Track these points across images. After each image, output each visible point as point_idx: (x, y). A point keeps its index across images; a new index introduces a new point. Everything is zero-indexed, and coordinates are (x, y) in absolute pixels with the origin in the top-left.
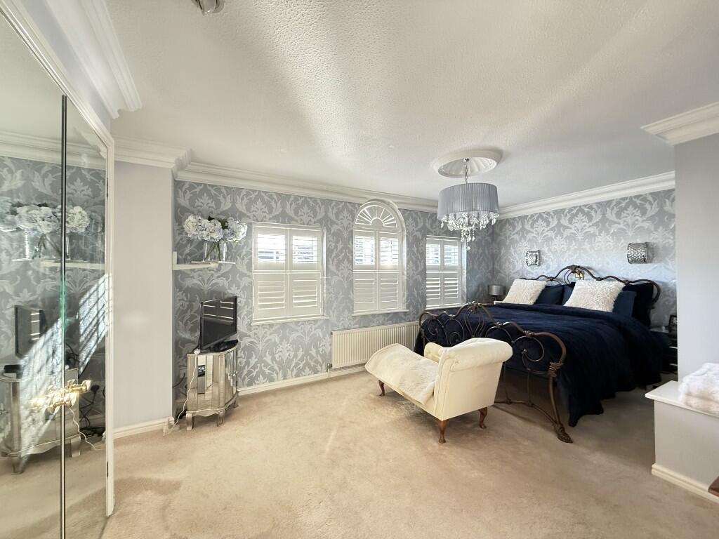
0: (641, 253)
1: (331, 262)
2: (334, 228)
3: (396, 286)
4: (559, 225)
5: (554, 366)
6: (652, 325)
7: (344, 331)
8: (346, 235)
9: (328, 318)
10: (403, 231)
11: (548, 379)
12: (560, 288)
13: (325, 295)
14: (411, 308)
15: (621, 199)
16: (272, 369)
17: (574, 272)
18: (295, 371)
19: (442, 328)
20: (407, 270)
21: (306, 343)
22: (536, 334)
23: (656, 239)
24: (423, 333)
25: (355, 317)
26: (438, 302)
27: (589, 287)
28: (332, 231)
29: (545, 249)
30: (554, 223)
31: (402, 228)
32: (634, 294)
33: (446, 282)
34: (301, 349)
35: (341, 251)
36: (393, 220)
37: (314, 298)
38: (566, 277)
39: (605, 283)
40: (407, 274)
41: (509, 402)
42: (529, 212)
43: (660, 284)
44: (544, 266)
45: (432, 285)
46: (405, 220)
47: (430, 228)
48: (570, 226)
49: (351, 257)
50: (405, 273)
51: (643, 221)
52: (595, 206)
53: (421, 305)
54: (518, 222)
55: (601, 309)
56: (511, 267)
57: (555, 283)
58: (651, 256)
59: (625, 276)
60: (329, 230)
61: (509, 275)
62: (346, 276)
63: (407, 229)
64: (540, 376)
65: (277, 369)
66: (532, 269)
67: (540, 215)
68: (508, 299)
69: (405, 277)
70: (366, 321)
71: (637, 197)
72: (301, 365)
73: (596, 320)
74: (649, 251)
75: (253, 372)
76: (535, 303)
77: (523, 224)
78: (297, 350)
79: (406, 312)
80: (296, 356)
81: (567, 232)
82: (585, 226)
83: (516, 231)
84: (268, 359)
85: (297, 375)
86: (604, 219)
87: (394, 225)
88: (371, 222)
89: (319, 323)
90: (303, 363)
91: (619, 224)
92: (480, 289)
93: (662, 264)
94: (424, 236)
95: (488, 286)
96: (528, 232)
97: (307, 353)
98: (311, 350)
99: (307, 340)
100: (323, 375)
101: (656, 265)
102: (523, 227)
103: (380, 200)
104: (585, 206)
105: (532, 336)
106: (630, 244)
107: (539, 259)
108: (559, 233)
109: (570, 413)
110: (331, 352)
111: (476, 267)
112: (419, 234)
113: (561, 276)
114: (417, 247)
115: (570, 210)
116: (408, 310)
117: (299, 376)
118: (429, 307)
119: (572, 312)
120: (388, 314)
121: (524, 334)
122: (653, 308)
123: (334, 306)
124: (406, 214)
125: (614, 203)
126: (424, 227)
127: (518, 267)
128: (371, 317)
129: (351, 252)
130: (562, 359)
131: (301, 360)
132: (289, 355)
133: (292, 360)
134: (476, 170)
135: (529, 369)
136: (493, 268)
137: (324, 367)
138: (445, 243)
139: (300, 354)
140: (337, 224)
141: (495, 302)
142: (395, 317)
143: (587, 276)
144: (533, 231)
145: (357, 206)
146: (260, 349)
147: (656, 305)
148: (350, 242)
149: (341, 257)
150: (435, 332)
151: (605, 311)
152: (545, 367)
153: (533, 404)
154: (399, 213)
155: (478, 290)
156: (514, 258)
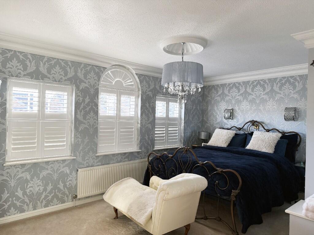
0: (292, 114)
1: (79, 112)
2: (83, 86)
3: (132, 132)
4: (246, 92)
5: (235, 192)
6: (296, 161)
7: (89, 168)
8: (92, 91)
9: (75, 158)
10: (139, 90)
11: (230, 201)
12: (244, 136)
13: (73, 139)
14: (143, 149)
15: (282, 78)
16: (23, 202)
17: (253, 125)
18: (44, 202)
19: (163, 165)
20: (141, 120)
21: (55, 179)
22: (224, 170)
23: (301, 105)
24: (150, 168)
25: (98, 156)
26: (163, 144)
27: (261, 136)
28: (81, 88)
29: (236, 108)
30: (242, 90)
31: (138, 88)
32: (286, 141)
33: (169, 129)
34: (50, 184)
35: (88, 104)
36: (131, 82)
37: (63, 141)
38: (248, 128)
39: (270, 134)
40: (141, 123)
41: (206, 218)
42: (228, 81)
43: (301, 135)
44: (235, 120)
45: (159, 131)
46: (141, 83)
47: (159, 90)
48: (252, 93)
49: (96, 109)
50: (140, 122)
51: (294, 93)
52: (267, 81)
53: (150, 146)
54: (220, 88)
55: (267, 151)
56: (214, 120)
57: (242, 132)
58: (298, 116)
59: (282, 129)
60: (78, 87)
61: (213, 125)
62: (91, 124)
63: (142, 90)
64: (225, 200)
65: (28, 201)
66: (228, 121)
67: (234, 84)
68: (211, 143)
69: (139, 126)
70: (107, 159)
71: (292, 77)
72: (50, 197)
73: (263, 159)
74: (296, 113)
75: (4, 205)
76: (228, 146)
77: (223, 90)
78: (46, 185)
79: (139, 152)
80: (45, 190)
81: (250, 97)
82: (261, 94)
83: (218, 94)
84: (20, 193)
85: (46, 206)
86: (272, 90)
87: (132, 85)
88: (114, 82)
89: (66, 163)
90: (52, 195)
91: (280, 94)
92: (193, 134)
93: (303, 122)
94: (155, 95)
95: (199, 132)
96: (227, 95)
97: (55, 187)
98: (59, 184)
99: (55, 177)
100: (69, 204)
101: (299, 123)
102: (223, 92)
103: (121, 66)
104: (262, 80)
105: (222, 171)
106: (286, 108)
107: (232, 115)
108: (245, 98)
109: (243, 224)
110: (76, 186)
111: (191, 119)
112: (150, 94)
113: (246, 127)
114: (149, 103)
115: (253, 82)
116: (141, 150)
117: (48, 206)
118: (157, 147)
119: (250, 153)
120: (125, 153)
121: (217, 170)
122: (297, 150)
123: (81, 148)
124: (142, 78)
125: (278, 80)
126: (155, 88)
127: (219, 119)
128: (111, 156)
129: (97, 105)
130: (239, 188)
131: (50, 192)
132: (39, 189)
133: (42, 193)
134: (190, 51)
135: (219, 195)
136: (203, 119)
137: (70, 198)
138: (169, 101)
139: (50, 188)
140: (85, 83)
141: (203, 144)
142: (130, 156)
143: (261, 128)
144: (229, 95)
145: (102, 69)
146: (13, 185)
147: (299, 148)
148: (96, 97)
149: (88, 109)
150: (158, 167)
151: (269, 152)
152: (229, 193)
153: (221, 219)
154: (136, 77)
155: (192, 135)
156: (216, 113)
